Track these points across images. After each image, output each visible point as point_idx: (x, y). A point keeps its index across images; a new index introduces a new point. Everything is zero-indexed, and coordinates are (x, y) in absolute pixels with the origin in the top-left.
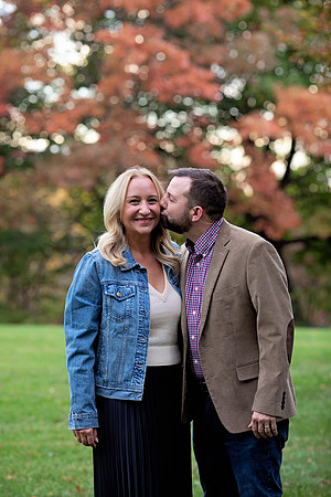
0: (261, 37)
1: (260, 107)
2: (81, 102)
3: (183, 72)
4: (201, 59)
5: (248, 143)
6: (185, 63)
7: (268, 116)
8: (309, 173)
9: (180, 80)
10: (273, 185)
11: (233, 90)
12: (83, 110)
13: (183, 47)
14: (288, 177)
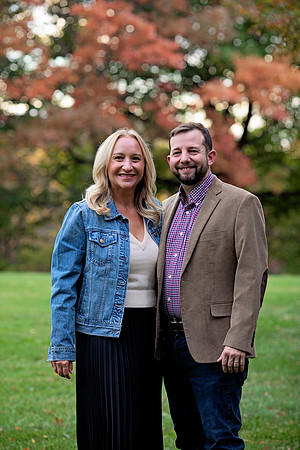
0: (221, 11)
1: (220, 75)
2: (58, 70)
3: (150, 42)
4: (166, 31)
5: (209, 108)
6: (152, 34)
7: (228, 83)
8: (265, 135)
9: (148, 50)
10: (232, 145)
11: (195, 59)
12: (59, 77)
13: (150, 20)
14: (246, 139)
